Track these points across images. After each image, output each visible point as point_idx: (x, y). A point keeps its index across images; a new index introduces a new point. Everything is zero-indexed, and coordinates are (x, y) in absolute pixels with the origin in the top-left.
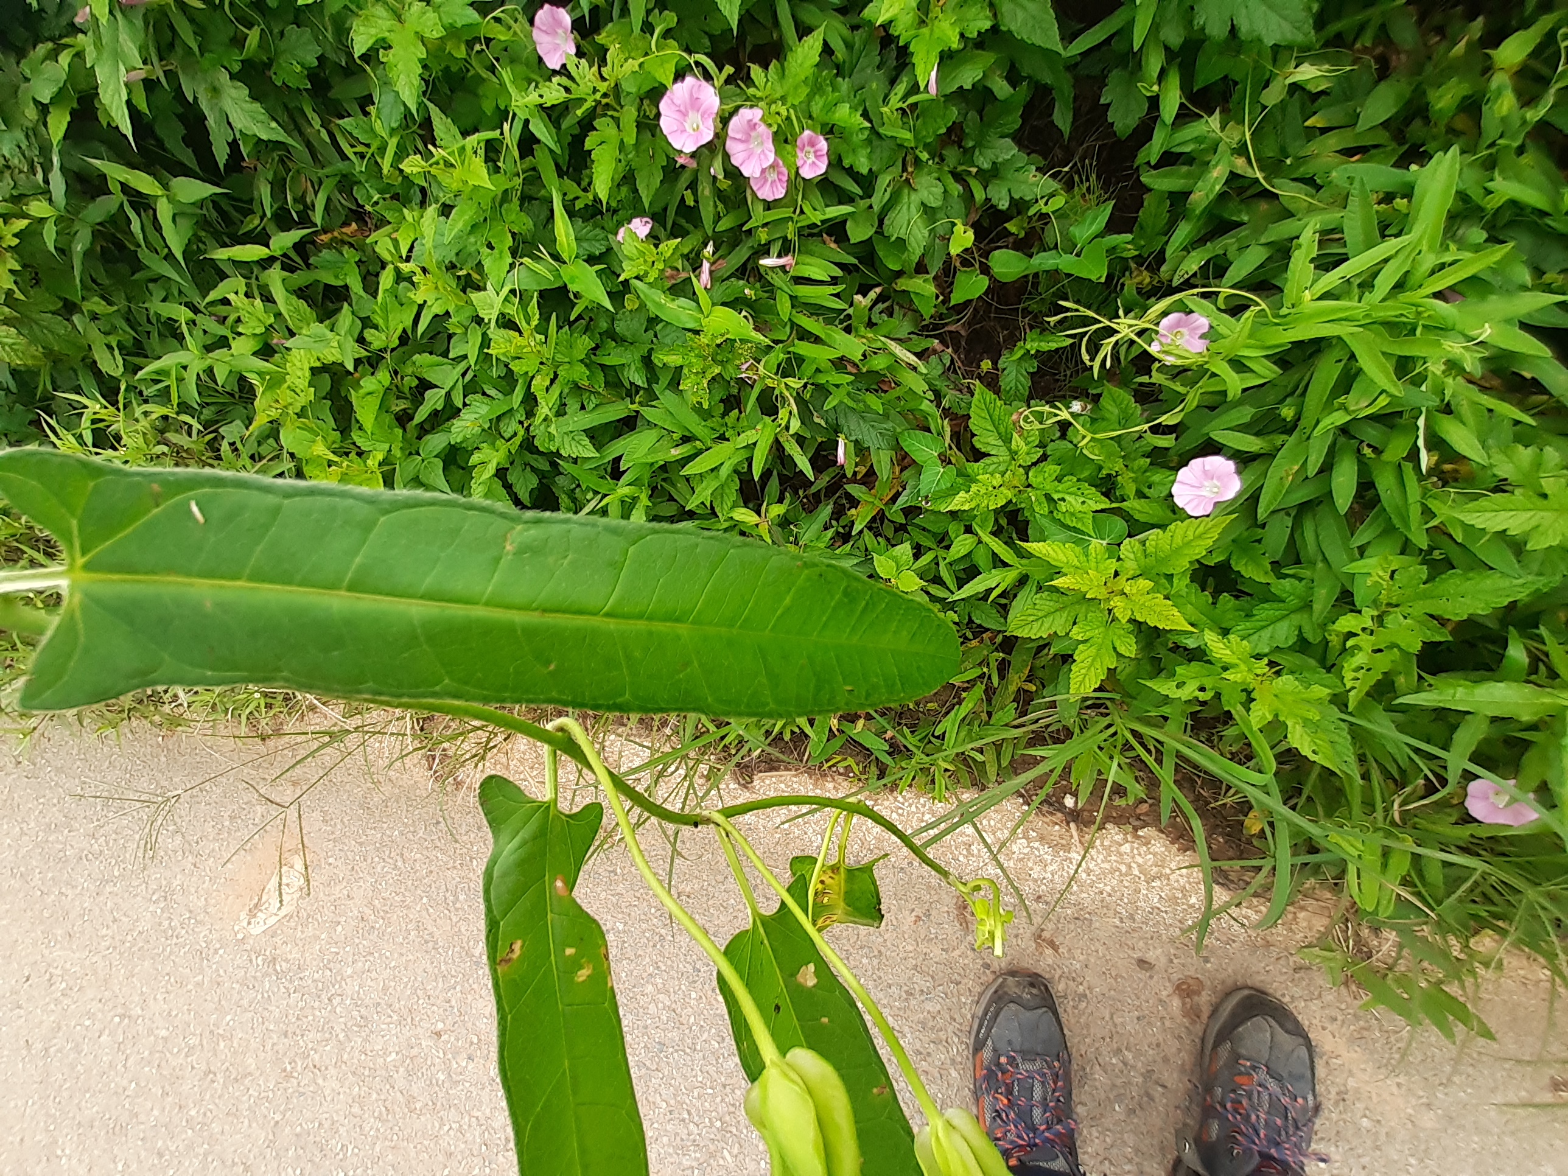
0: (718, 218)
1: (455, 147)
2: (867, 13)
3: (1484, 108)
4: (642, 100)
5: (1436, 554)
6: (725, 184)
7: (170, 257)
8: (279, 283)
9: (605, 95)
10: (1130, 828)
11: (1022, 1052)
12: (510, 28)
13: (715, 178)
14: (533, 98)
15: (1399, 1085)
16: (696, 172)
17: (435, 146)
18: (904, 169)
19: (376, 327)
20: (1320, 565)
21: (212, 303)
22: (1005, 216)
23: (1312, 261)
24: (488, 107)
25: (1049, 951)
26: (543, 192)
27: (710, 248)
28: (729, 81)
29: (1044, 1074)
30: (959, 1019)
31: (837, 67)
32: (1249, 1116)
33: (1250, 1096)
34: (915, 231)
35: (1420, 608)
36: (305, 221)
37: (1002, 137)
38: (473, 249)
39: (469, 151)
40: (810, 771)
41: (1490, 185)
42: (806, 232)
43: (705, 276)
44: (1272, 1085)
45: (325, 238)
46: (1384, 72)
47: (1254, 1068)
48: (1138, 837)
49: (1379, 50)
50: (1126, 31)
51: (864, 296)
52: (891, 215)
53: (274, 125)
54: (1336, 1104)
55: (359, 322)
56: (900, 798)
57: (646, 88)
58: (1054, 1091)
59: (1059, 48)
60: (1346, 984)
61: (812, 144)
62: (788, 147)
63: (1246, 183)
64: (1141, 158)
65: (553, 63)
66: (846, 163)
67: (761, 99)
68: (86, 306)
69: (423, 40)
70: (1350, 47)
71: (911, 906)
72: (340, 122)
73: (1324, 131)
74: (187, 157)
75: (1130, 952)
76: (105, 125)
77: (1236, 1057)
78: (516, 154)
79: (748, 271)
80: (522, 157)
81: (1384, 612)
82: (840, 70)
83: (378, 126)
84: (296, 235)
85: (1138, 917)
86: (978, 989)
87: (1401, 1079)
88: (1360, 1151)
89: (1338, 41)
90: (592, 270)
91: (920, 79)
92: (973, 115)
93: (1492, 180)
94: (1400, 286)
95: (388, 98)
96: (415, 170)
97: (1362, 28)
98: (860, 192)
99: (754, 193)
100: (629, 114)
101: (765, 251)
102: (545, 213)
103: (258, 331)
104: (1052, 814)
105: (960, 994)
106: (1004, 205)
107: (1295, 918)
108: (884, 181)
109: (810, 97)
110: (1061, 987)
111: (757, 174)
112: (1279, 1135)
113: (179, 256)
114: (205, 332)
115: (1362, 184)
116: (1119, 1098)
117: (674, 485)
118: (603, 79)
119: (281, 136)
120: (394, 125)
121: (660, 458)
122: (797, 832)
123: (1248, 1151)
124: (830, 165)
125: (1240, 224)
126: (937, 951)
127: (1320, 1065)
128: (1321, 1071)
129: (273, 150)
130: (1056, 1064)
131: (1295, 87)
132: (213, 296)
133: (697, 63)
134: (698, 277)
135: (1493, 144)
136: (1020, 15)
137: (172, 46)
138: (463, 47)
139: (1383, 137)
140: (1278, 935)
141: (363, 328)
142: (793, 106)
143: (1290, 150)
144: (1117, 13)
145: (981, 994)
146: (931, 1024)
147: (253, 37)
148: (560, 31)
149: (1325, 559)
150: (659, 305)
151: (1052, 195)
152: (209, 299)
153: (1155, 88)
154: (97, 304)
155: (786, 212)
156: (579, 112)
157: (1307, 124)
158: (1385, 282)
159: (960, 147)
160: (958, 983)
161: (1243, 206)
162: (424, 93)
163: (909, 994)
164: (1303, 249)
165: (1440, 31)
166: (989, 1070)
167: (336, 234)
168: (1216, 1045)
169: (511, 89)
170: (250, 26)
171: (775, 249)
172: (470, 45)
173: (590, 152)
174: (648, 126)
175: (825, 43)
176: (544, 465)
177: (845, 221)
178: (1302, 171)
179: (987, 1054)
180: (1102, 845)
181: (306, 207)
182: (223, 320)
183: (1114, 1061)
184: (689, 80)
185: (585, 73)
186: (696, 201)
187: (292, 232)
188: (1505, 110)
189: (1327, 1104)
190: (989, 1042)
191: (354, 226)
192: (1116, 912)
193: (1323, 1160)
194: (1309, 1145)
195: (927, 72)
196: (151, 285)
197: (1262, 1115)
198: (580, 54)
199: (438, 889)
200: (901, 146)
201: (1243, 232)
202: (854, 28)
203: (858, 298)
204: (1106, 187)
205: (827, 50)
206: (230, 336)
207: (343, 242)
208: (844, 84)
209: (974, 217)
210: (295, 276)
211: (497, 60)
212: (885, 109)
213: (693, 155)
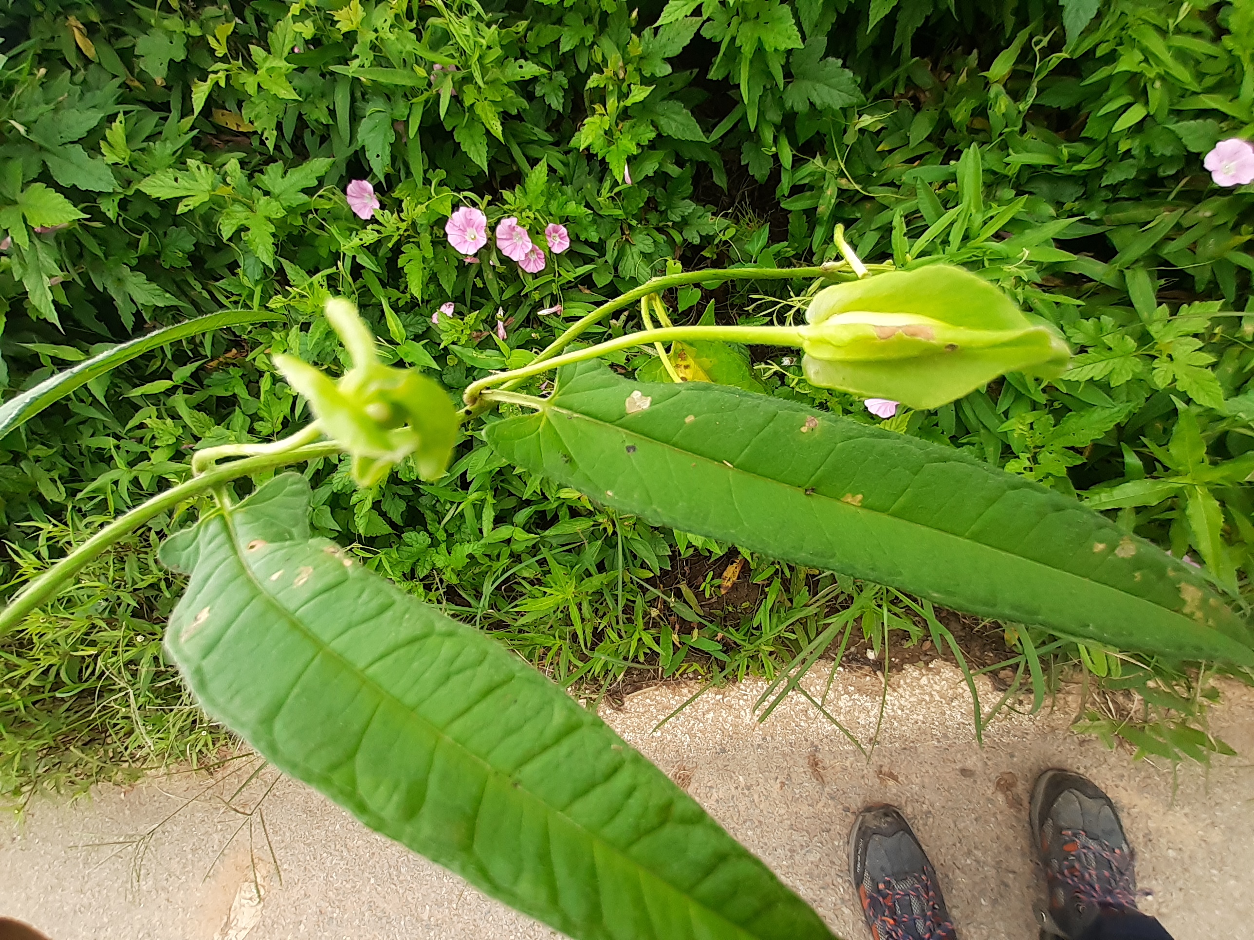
0: (502, 292)
1: (306, 284)
2: (573, 143)
3: (989, 112)
4: (432, 227)
5: (1056, 405)
6: (502, 269)
7: (95, 402)
8: (183, 404)
9: (406, 230)
10: (921, 664)
11: (894, 875)
12: (330, 199)
13: (494, 267)
14: (355, 241)
15: (1186, 815)
16: (480, 266)
17: (291, 286)
18: (623, 234)
19: (262, 419)
20: (982, 431)
21: (130, 430)
22: (701, 248)
23: (905, 235)
24: (324, 253)
25: (891, 783)
26: (374, 300)
27: (501, 312)
28: (489, 203)
29: (917, 889)
30: (838, 862)
31: (562, 179)
32: (1083, 876)
33: (1079, 859)
34: (641, 270)
35: (1059, 445)
36: (198, 356)
37: (684, 199)
38: (329, 349)
39: (316, 285)
40: (666, 682)
41: (1007, 160)
42: (566, 286)
43: (501, 331)
44: (1092, 844)
45: (214, 364)
46: (918, 107)
47: (1075, 835)
48: (930, 670)
49: (911, 93)
50: (744, 119)
51: (617, 320)
52: (622, 264)
53: (168, 295)
54: (1146, 845)
55: (248, 419)
56: (742, 687)
57: (433, 219)
58: (928, 901)
59: (704, 139)
60: (1121, 744)
61: (556, 231)
62: (540, 236)
63: (852, 194)
64: (778, 194)
65: (365, 215)
66: (582, 238)
67: (514, 211)
68: (32, 453)
69: (269, 219)
70: (891, 96)
71: (773, 775)
72: (217, 284)
73: (891, 152)
74: (101, 329)
75: (953, 765)
76: (34, 319)
77: (1059, 830)
78: (350, 280)
79: (532, 320)
80: (354, 281)
81: (1035, 453)
82: (563, 181)
83: (245, 281)
84: (191, 367)
85: (950, 735)
86: (845, 831)
87: (1187, 810)
88: (1174, 877)
89: (883, 95)
90: (419, 345)
91: (617, 178)
92: (660, 190)
93: (1008, 155)
94: (966, 238)
95: (250, 261)
96: (279, 305)
97: (895, 82)
98: (596, 254)
99: (523, 270)
100: (425, 238)
101: (540, 305)
102: (379, 313)
103: (170, 442)
104: (861, 668)
105: (832, 840)
106: (697, 241)
107: (1066, 702)
108: (611, 244)
109: (547, 203)
110: (909, 810)
111: (523, 258)
112: (1110, 885)
113: (102, 401)
114: (128, 452)
115: (922, 181)
116: (982, 893)
117: (510, 484)
118: (403, 221)
119: (175, 302)
120: (257, 278)
121: (496, 466)
122: (669, 737)
123: (1090, 905)
124: (571, 241)
125: (856, 220)
126: (805, 808)
127: (1123, 816)
128: (1126, 822)
129: (167, 312)
130: (924, 877)
131: (862, 131)
132: (131, 424)
133: (465, 198)
134: (496, 333)
135: (1001, 134)
136: (673, 125)
137: (81, 256)
138: (300, 219)
139: (929, 147)
140: (1058, 719)
141: (252, 423)
142: (537, 210)
143: (873, 168)
144: (735, 109)
145: (849, 835)
146: (816, 872)
147: (144, 240)
148: (366, 195)
149: (985, 427)
150: (472, 358)
151: (727, 228)
152: (128, 427)
153: (774, 149)
154: (40, 450)
155: (550, 277)
156: (390, 245)
157: (879, 149)
158: (955, 238)
159: (657, 211)
160: (828, 831)
161: (854, 208)
162: (276, 253)
163: (792, 851)
164: (897, 228)
165: (949, 69)
166: (871, 897)
167: (221, 359)
168: (1042, 824)
169: (339, 238)
170: (140, 233)
171: (547, 303)
172: (304, 215)
173: (402, 268)
174: (440, 243)
175: (549, 165)
176: (408, 492)
177: (591, 275)
178: (885, 179)
179: (867, 885)
180: (906, 683)
181: (196, 345)
182: (140, 440)
183: (969, 862)
184: (462, 209)
185: (389, 219)
186: (484, 283)
187: (189, 366)
188: (1003, 109)
189: (1139, 848)
190: (866, 874)
191: (234, 351)
192: (933, 735)
193: (1148, 894)
194: (1135, 886)
195: (621, 172)
196: (81, 427)
197: (1093, 872)
198: (383, 207)
199: (382, 867)
200: (617, 220)
201: (859, 225)
202: (567, 153)
203: (613, 322)
204: (760, 216)
205: (551, 170)
206: (148, 450)
207: (227, 364)
208: (568, 190)
209: (679, 253)
210: (194, 396)
211: (324, 219)
212: (599, 199)
213: (475, 255)
